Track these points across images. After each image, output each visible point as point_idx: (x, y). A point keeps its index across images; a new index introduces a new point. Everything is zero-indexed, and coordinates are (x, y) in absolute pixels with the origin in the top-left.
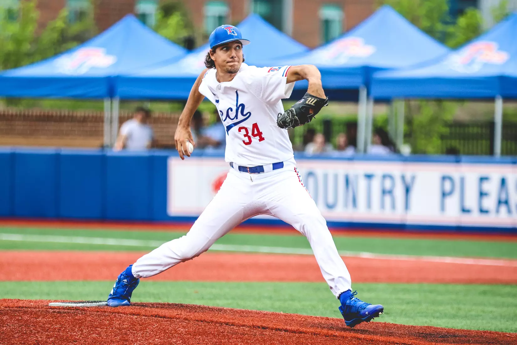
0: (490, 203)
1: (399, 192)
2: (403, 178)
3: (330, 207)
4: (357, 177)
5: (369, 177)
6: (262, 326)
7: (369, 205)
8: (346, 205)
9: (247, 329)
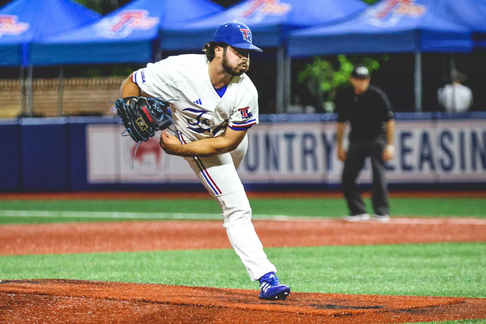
0: (412, 159)
1: (320, 151)
2: (324, 137)
3: (251, 169)
4: (277, 137)
5: (290, 137)
6: (142, 299)
7: (291, 166)
8: (267, 167)
9: (128, 303)
